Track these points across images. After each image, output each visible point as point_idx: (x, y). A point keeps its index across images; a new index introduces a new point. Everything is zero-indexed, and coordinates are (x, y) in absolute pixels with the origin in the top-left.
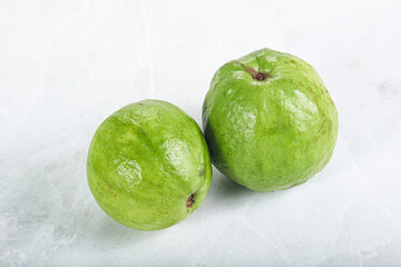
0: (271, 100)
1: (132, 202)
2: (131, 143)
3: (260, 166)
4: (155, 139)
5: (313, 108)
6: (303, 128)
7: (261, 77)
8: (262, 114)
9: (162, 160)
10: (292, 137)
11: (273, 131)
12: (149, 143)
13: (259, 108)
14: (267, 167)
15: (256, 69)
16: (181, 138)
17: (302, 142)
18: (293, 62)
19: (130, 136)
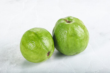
0: (71, 28)
2: (33, 36)
3: (68, 45)
4: (40, 36)
5: (83, 31)
6: (80, 36)
7: (69, 22)
8: (69, 31)
9: (41, 41)
10: (77, 38)
11: (72, 36)
12: (38, 36)
13: (68, 29)
14: (70, 46)
15: (68, 20)
16: (47, 36)
17: (79, 40)
18: (78, 19)
19: (33, 35)
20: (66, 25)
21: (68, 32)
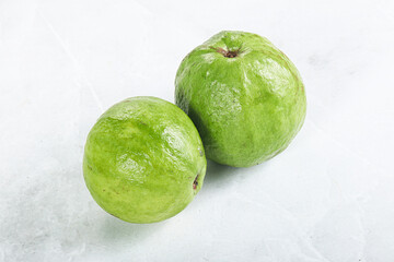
0: (249, 72)
1: (145, 192)
2: (134, 136)
3: (250, 137)
4: (156, 128)
6: (283, 93)
7: (232, 54)
8: (245, 85)
10: (276, 103)
11: (257, 101)
12: (151, 132)
13: (240, 80)
14: (257, 137)
15: (225, 48)
16: (178, 123)
17: (284, 106)
18: (256, 36)
19: (131, 130)
20: (229, 67)
21: (242, 89)
